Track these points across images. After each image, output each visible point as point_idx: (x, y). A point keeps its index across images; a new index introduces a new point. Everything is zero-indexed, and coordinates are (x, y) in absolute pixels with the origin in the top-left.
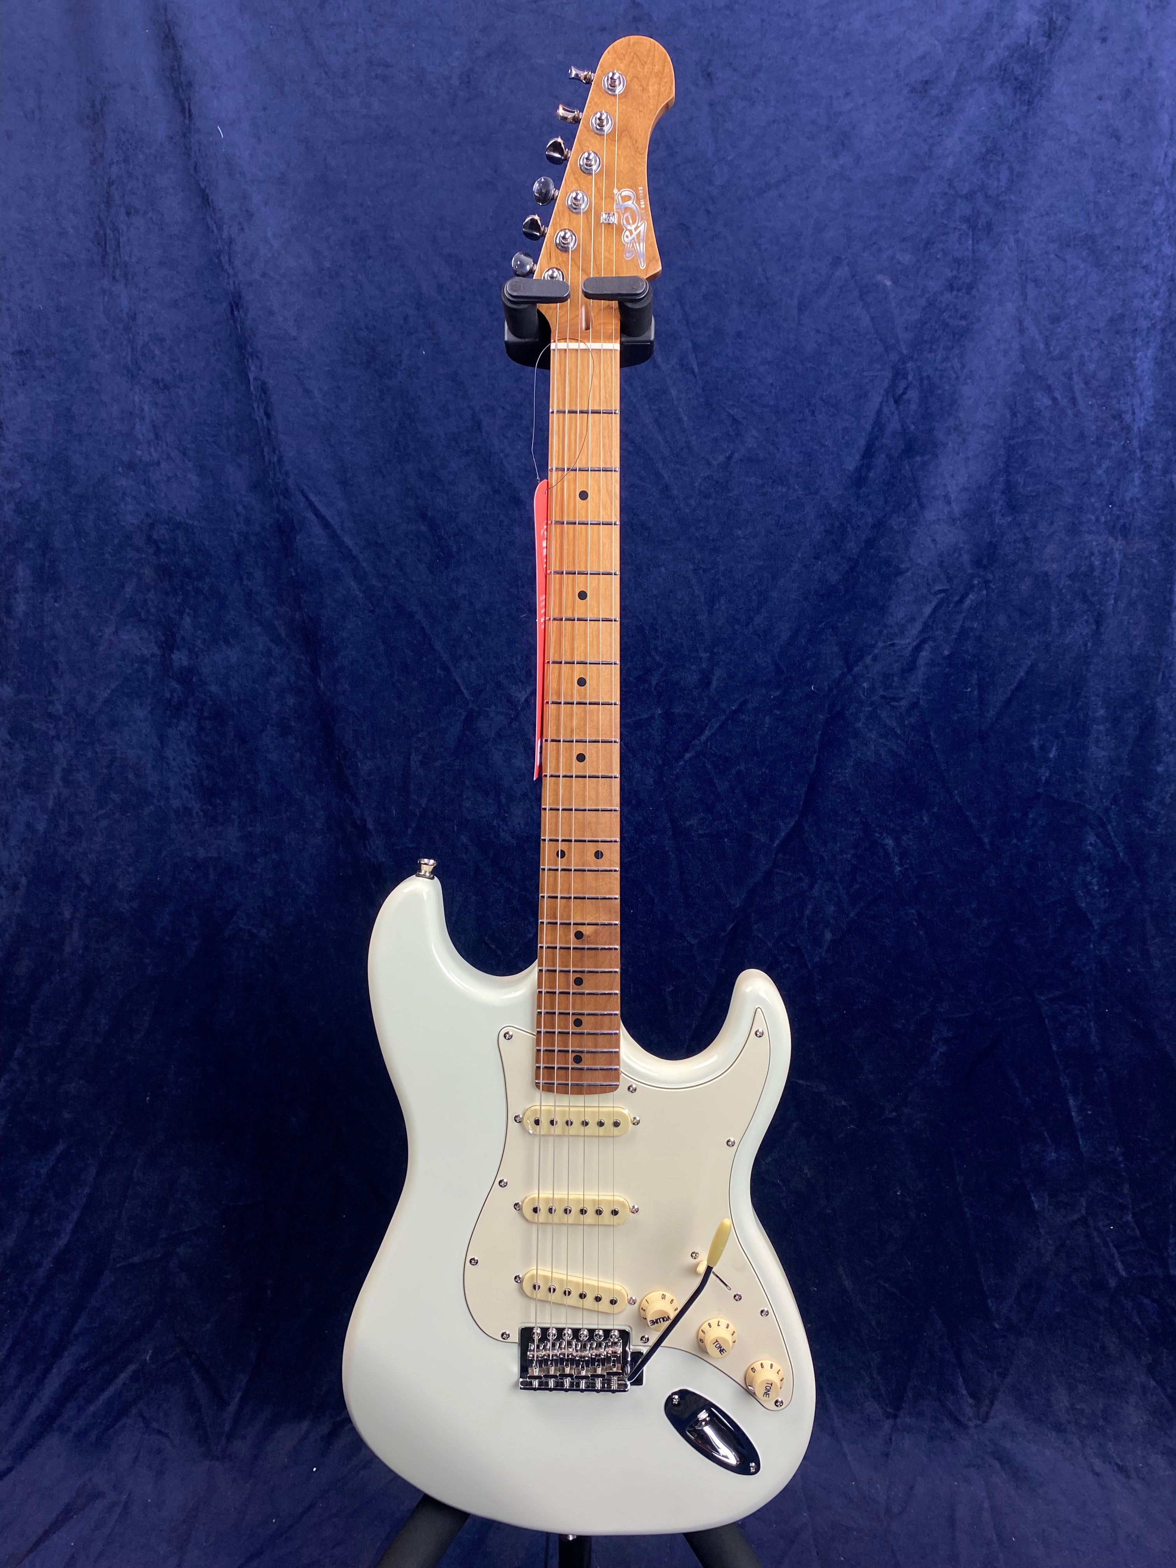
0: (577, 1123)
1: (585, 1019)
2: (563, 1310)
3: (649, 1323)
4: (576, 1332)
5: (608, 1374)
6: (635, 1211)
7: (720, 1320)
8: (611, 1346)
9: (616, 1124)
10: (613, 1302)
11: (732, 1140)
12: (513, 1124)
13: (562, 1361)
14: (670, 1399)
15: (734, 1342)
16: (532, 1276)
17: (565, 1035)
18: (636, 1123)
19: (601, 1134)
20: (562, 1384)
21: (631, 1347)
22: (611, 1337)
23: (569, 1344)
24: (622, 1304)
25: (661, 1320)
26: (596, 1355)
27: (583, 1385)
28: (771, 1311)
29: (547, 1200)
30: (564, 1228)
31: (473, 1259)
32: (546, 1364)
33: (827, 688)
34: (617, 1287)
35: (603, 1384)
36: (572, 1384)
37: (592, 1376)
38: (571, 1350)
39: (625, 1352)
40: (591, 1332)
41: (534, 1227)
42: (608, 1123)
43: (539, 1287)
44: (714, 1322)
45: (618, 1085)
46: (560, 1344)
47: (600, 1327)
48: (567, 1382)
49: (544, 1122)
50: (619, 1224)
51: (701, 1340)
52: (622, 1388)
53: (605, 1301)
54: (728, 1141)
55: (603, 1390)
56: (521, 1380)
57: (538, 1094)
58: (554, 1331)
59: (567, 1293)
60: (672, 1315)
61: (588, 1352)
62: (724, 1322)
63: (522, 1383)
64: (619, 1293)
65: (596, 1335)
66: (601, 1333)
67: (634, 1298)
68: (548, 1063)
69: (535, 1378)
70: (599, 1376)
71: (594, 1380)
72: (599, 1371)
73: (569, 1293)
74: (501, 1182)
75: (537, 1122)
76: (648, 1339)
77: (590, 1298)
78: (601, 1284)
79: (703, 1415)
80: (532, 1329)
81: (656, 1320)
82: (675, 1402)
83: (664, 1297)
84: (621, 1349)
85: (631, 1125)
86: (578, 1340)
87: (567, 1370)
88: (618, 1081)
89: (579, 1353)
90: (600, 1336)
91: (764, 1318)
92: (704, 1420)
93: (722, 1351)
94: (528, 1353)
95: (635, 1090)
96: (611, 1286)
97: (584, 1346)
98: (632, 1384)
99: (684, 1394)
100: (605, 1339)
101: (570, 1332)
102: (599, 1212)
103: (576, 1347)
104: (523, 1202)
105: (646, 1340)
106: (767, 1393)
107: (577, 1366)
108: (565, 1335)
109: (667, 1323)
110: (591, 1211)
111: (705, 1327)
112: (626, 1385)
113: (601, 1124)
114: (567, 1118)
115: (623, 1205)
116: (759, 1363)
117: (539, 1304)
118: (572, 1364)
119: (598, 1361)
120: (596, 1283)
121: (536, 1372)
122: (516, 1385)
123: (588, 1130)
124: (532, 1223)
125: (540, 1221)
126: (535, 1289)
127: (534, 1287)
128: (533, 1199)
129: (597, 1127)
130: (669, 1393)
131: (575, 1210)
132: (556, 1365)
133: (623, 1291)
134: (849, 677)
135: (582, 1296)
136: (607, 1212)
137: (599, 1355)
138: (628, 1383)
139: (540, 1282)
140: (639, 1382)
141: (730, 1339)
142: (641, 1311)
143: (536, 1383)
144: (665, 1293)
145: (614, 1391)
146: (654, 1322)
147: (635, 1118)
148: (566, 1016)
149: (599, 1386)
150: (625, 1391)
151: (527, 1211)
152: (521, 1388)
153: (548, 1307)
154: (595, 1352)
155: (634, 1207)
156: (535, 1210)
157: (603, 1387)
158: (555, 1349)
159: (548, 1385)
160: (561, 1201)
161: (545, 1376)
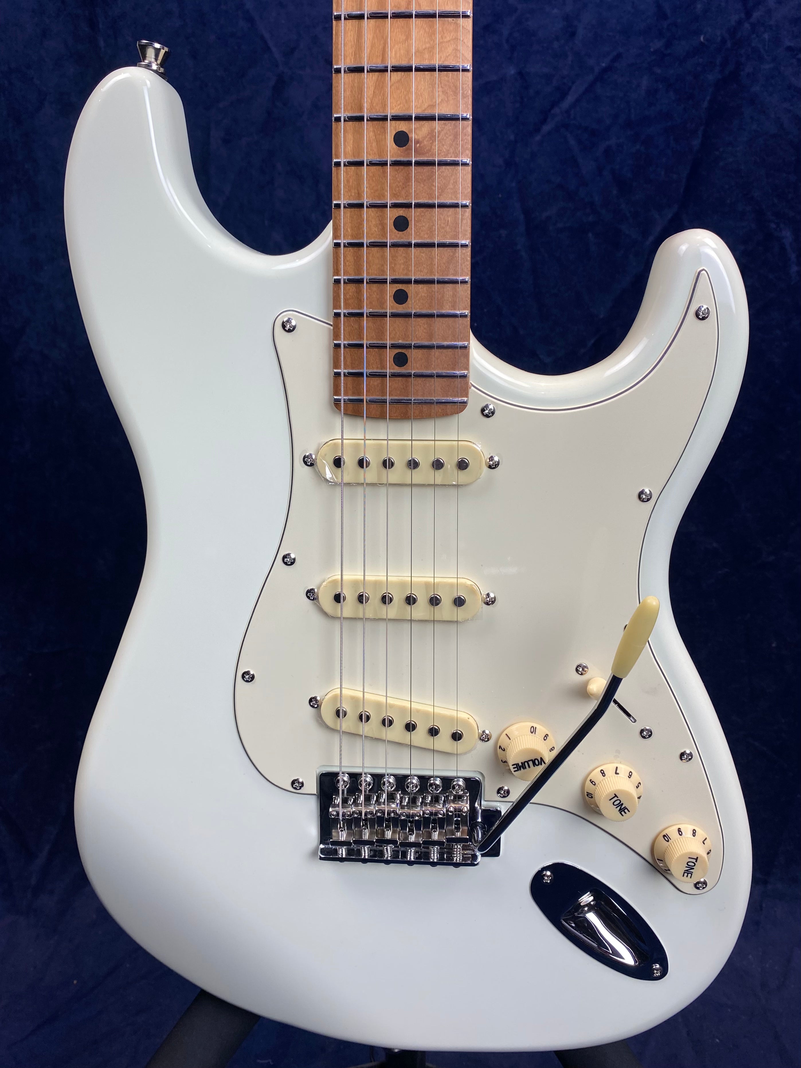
0: (400, 463)
1: (411, 289)
2: (381, 748)
3: (511, 767)
4: (401, 781)
5: (449, 840)
6: (490, 602)
7: (619, 765)
8: (454, 801)
9: (462, 465)
10: (456, 737)
11: (647, 491)
12: (302, 470)
13: (380, 820)
14: (538, 876)
15: (639, 798)
16: (335, 697)
17: (378, 319)
18: (493, 466)
19: (438, 481)
20: (381, 853)
21: (483, 802)
22: (454, 788)
23: (391, 797)
24: (470, 740)
25: (531, 763)
26: (431, 814)
27: (411, 855)
28: (695, 754)
29: (355, 584)
30: (382, 625)
31: (247, 673)
32: (357, 825)
33: (719, 39)
34: (463, 715)
35: (441, 854)
36: (395, 854)
37: (424, 842)
38: (393, 806)
39: (473, 809)
40: (424, 780)
41: (337, 625)
42: (450, 464)
43: (345, 714)
44: (609, 769)
45: (465, 403)
46: (378, 798)
47: (436, 773)
48: (388, 851)
49: (349, 461)
50: (466, 621)
51: (588, 794)
52: (470, 861)
53: (445, 734)
54: (642, 493)
55: (441, 862)
56: (322, 846)
57: (337, 420)
58: (369, 779)
59: (387, 722)
60: (549, 757)
61: (419, 809)
62: (624, 769)
63: (322, 851)
64: (465, 723)
65: (431, 785)
66: (438, 782)
67: (487, 732)
68: (353, 368)
69: (342, 844)
70: (434, 843)
71: (428, 848)
72: (435, 836)
73: (391, 723)
74: (284, 557)
75: (338, 463)
76: (508, 792)
77: (422, 730)
78: (437, 710)
79: (587, 898)
80: (336, 775)
81: (523, 764)
82: (547, 880)
83: (533, 730)
84: (468, 805)
85: (485, 469)
86: (404, 792)
87: (389, 835)
88: (467, 396)
89: (406, 810)
90: (437, 786)
91: (684, 765)
92: (588, 905)
93: (622, 810)
94: (331, 810)
95: (493, 413)
96: (454, 713)
97: (413, 801)
98: (483, 855)
99: (557, 868)
100: (443, 792)
101: (392, 780)
102: (434, 601)
103: (401, 802)
104: (319, 588)
105: (503, 793)
106: (689, 871)
107: (404, 828)
108: (384, 784)
109: (538, 771)
110: (422, 600)
111: (596, 775)
112: (474, 857)
113: (438, 465)
114: (384, 457)
115: (471, 591)
116: (676, 828)
117: (345, 739)
118: (395, 826)
119: (434, 821)
120: (430, 709)
121: (343, 836)
122: (314, 853)
123: (418, 476)
124: (333, 618)
125: (345, 615)
126: (339, 716)
127: (338, 713)
128: (335, 582)
129: (432, 471)
130: (539, 868)
131: (398, 598)
132: (372, 826)
133: (471, 721)
134: (747, 25)
135: (410, 727)
136: (447, 602)
137: (436, 814)
138: (478, 854)
139: (346, 706)
140: (495, 852)
141: (634, 793)
142: (499, 751)
143: (343, 852)
144: (535, 725)
145: (457, 865)
146: (520, 767)
147: (491, 458)
148: (381, 286)
149: (435, 857)
150: (473, 865)
151: (326, 600)
152: (321, 858)
153: (358, 743)
154: (428, 809)
155: (488, 595)
156: (337, 598)
157: (441, 858)
158: (370, 805)
159: (360, 855)
160: (377, 584)
161: (355, 842)
